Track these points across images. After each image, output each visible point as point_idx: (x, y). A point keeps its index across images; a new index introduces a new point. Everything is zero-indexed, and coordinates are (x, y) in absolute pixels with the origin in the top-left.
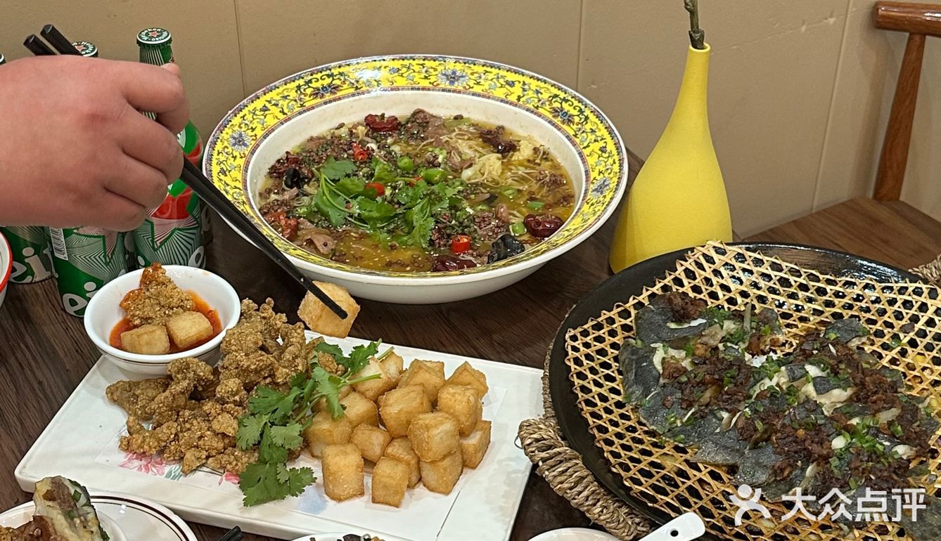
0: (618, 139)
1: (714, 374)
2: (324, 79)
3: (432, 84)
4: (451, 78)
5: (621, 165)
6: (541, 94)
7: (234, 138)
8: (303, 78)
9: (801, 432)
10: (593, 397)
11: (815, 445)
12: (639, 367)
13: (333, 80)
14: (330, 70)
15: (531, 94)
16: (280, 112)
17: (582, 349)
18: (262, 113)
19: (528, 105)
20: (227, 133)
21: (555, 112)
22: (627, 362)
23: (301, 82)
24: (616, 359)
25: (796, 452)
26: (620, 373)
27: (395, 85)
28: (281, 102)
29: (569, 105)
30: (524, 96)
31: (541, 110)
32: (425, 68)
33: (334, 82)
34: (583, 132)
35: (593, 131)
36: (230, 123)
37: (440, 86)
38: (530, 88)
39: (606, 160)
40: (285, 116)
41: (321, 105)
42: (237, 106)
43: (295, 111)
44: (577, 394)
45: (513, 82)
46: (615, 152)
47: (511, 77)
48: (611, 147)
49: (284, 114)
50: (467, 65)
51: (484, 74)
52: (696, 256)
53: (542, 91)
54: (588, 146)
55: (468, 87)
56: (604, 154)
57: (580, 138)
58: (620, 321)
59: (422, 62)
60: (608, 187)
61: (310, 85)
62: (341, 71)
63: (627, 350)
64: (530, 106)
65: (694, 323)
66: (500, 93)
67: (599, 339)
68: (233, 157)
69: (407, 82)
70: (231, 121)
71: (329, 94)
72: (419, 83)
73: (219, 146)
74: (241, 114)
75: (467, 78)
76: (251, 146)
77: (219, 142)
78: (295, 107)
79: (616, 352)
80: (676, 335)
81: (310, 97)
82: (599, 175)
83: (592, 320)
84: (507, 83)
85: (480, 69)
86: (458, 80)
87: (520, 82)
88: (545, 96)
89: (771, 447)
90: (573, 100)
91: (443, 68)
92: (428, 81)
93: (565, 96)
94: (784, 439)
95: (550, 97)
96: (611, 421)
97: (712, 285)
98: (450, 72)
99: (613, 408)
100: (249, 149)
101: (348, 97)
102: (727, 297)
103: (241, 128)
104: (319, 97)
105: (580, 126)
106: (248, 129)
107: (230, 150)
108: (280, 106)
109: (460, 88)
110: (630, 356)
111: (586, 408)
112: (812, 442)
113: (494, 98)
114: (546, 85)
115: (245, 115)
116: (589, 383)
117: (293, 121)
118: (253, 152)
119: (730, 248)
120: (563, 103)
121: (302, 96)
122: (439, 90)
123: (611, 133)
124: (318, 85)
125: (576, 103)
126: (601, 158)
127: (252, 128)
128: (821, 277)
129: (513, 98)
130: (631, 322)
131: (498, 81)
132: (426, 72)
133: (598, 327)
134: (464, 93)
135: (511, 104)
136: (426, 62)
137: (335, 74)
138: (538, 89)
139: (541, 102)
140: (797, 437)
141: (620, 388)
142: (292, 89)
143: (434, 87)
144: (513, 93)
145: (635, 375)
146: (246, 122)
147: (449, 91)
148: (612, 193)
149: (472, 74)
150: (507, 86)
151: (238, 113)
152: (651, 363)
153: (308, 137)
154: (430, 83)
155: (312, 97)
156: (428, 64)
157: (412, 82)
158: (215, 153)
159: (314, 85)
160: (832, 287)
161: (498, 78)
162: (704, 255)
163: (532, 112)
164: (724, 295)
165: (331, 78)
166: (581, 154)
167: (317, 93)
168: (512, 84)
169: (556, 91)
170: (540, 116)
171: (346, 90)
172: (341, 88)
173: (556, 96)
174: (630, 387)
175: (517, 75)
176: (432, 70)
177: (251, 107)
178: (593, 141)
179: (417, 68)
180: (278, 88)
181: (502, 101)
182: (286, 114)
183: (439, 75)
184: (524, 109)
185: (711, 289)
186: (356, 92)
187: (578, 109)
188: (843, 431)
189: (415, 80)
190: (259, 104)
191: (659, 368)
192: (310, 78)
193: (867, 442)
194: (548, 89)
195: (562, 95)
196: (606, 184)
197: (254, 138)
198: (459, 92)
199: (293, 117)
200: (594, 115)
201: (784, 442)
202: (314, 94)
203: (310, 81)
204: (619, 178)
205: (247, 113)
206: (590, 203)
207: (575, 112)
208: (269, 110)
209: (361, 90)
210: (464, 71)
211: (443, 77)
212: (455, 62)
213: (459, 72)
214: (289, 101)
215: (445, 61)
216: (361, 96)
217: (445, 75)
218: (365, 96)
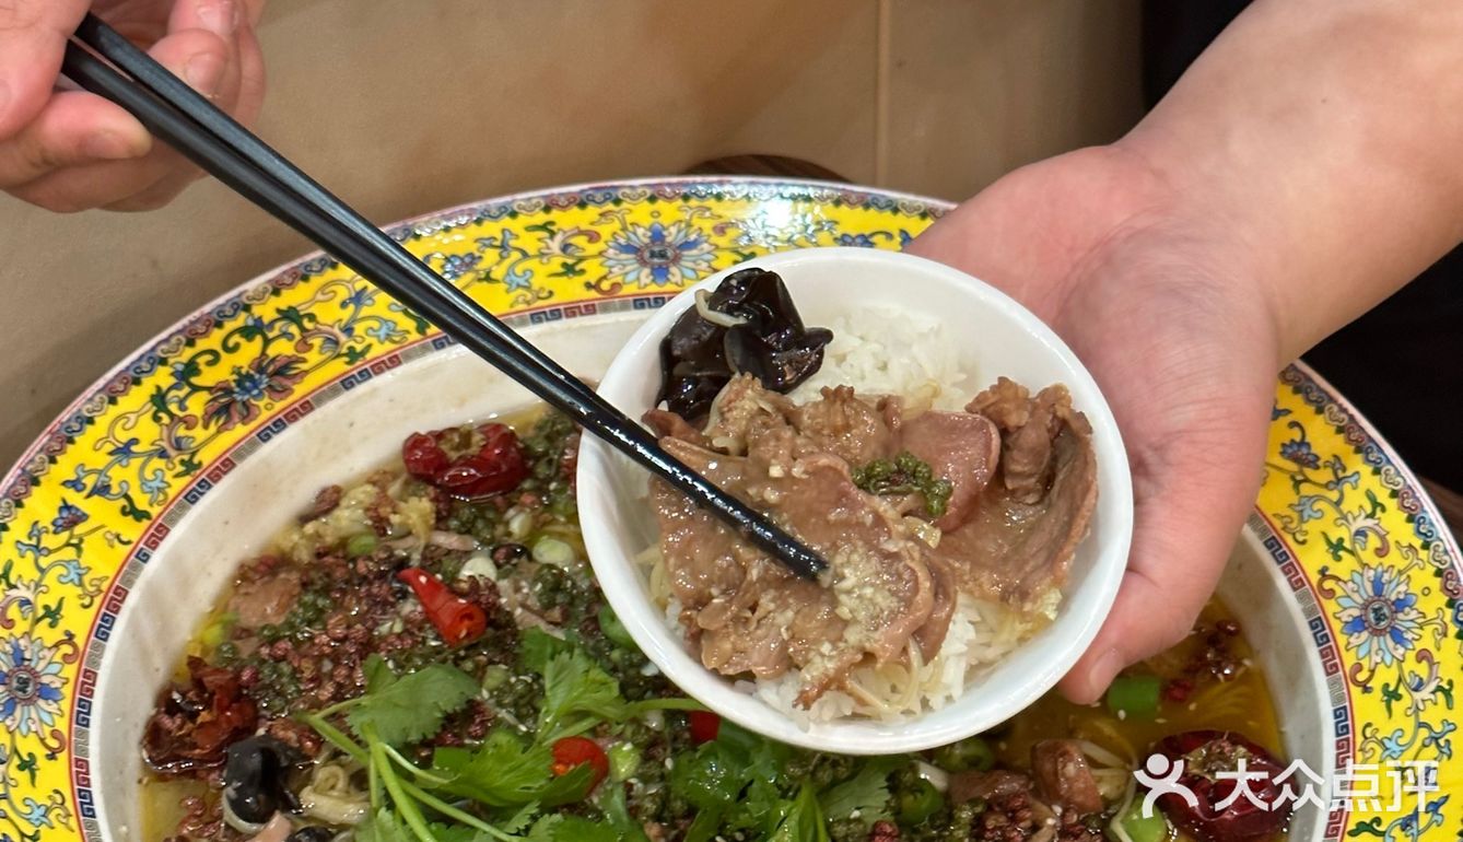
2: (237, 347)
3: (597, 287)
4: (653, 255)
8: (163, 362)
13: (267, 342)
14: (247, 308)
16: (124, 512)
18: (65, 535)
23: (163, 377)
28: (117, 475)
33: (272, 351)
37: (627, 290)
39: (1334, 497)
40: (146, 523)
43: (172, 493)
46: (1355, 461)
47: (853, 219)
49: (140, 516)
50: (694, 202)
56: (1311, 473)
59: (540, 218)
61: (195, 380)
62: (284, 307)
69: (513, 295)
71: (266, 400)
72: (551, 293)
75: (706, 246)
76: (69, 692)
78: (169, 477)
81: (206, 427)
82: (1338, 558)
86: (676, 260)
87: (889, 236)
91: (616, 225)
92: (579, 281)
98: (642, 236)
100: (67, 710)
101: (334, 393)
104: (236, 418)
106: (37, 621)
108: (115, 490)
115: (9, 565)
117: (180, 527)
121: (181, 431)
122: (624, 307)
124: (223, 373)
127: (48, 611)
132: (565, 248)
136: (555, 215)
137: (266, 320)
142: (139, 413)
143: (604, 299)
147: (661, 302)
149: (721, 228)
154: (589, 286)
155: (213, 428)
156: (567, 219)
157: (529, 296)
159: (209, 376)
165: (258, 340)
167: (226, 406)
171: (321, 370)
172: (304, 367)
175: (872, 211)
176: (581, 241)
179: (530, 242)
180: (90, 421)
182: (146, 515)
183: (611, 252)
186: (353, 369)
189: (536, 283)
192: (188, 353)
197: (69, 650)
199: (173, 518)
202: (218, 413)
203: (191, 369)
208: (85, 517)
209: (369, 356)
210: (689, 225)
211: (623, 256)
212: (652, 199)
213: (673, 230)
214: (141, 460)
215: (617, 202)
216: (376, 381)
217: (628, 248)
218: (388, 376)
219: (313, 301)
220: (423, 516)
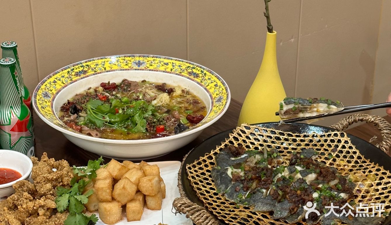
0: (222, 80)
1: (256, 174)
2: (80, 68)
3: (130, 67)
4: (138, 64)
5: (226, 90)
6: (182, 67)
7: (44, 94)
8: (70, 68)
9: (299, 192)
10: (203, 192)
11: (306, 196)
12: (221, 177)
13: (84, 68)
14: (82, 64)
15: (177, 67)
16: (62, 83)
17: (194, 173)
18: (54, 83)
19: (176, 72)
20: (40, 92)
21: (190, 73)
22: (215, 176)
23: (69, 70)
24: (210, 176)
25: (298, 201)
26: (213, 181)
27: (113, 69)
28: (61, 79)
29: (196, 70)
30: (173, 68)
31: (183, 74)
32: (126, 61)
33: (84, 69)
34: (205, 80)
35: (209, 79)
36: (41, 88)
37: (134, 68)
38: (176, 65)
39: (219, 89)
40: (64, 85)
41: (80, 79)
42: (42, 81)
43: (68, 82)
44: (196, 191)
45: (168, 63)
46: (222, 85)
47: (166, 61)
48: (219, 83)
49: (64, 84)
50: (145, 58)
51: (154, 61)
52: (237, 131)
53: (182, 65)
54: (208, 85)
55: (146, 67)
56: (217, 87)
57: (204, 83)
58: (208, 161)
59: (123, 58)
60: (223, 99)
61: (73, 71)
62: (87, 64)
63: (215, 171)
64: (178, 72)
65: (243, 156)
66: (162, 68)
67: (201, 168)
68: (45, 102)
69: (118, 67)
70: (41, 87)
71: (83, 74)
72: (123, 67)
73: (38, 97)
74: (45, 84)
75: (146, 63)
76: (52, 98)
77: (37, 96)
78: (68, 80)
79: (209, 174)
80: (235, 162)
81: (74, 76)
82: (217, 95)
83: (196, 161)
84: (165, 64)
85: (152, 59)
86: (141, 65)
87: (171, 63)
88: (184, 67)
89: (287, 200)
90: (197, 67)
91: (134, 60)
92: (128, 66)
93: (193, 66)
94: (292, 196)
95: (186, 68)
96: (213, 201)
97: (246, 143)
98: (137, 61)
99: (213, 195)
100: (51, 99)
101: (92, 75)
102: (254, 147)
103: (46, 90)
104: (78, 76)
105: (203, 78)
106: (49, 90)
107: (43, 99)
108: (61, 80)
109: (143, 68)
110: (216, 174)
111: (201, 196)
112: (304, 195)
113: (160, 71)
114: (183, 63)
115: (46, 85)
116: (200, 186)
117: (68, 87)
118: (53, 100)
119: (252, 126)
120: (193, 69)
121: (71, 76)
122: (133, 70)
123: (218, 78)
124: (77, 71)
125: (199, 69)
126: (216, 89)
127: (51, 90)
128: (293, 135)
129: (169, 70)
130: (214, 161)
131: (161, 63)
132: (126, 62)
133: (199, 163)
134: (145, 70)
135: (168, 72)
136: (125, 58)
137: (84, 66)
138: (180, 65)
139: (182, 70)
140: (297, 194)
141: (214, 187)
142: (66, 73)
143: (131, 69)
144: (168, 68)
145: (221, 181)
146: (48, 87)
147: (138, 70)
148: (226, 101)
149: (148, 61)
150: (165, 65)
151: (43, 84)
152: (227, 174)
153: (75, 94)
154: (129, 67)
155: (75, 76)
156: (127, 59)
157: (120, 67)
158: (37, 100)
159: (75, 71)
160: (299, 138)
161: (160, 62)
162: (241, 130)
163: (179, 75)
164: (253, 146)
165: (83, 68)
166: (206, 89)
167: (77, 74)
168: (167, 64)
169: (189, 65)
170: (183, 76)
171: (90, 72)
172: (88, 72)
173: (189, 67)
174: (219, 186)
175: (169, 60)
176: (129, 61)
177: (49, 81)
178: (210, 83)
179: (122, 61)
180: (59, 72)
181: (164, 72)
182: (65, 84)
183: (133, 63)
184: (175, 74)
185: (246, 144)
186: (95, 73)
187: (200, 71)
188: (316, 190)
189: (122, 66)
190: (52, 80)
191: (231, 176)
192: (73, 68)
193: (327, 193)
194: (185, 64)
195: (192, 66)
196: (221, 98)
197: (53, 94)
198: (143, 70)
199: (68, 85)
200: (209, 72)
201: (292, 197)
202: (76, 75)
203: (73, 69)
204: (227, 95)
205: (47, 84)
206: (216, 107)
207: (199, 72)
208: (57, 82)
209: (97, 72)
210: (144, 61)
211: (134, 64)
212: (139, 57)
213: (142, 61)
214: (65, 78)
215: (134, 57)
216: (98, 75)
217: (135, 63)
218: (99, 74)
219: (91, 64)
220: (101, 89)
